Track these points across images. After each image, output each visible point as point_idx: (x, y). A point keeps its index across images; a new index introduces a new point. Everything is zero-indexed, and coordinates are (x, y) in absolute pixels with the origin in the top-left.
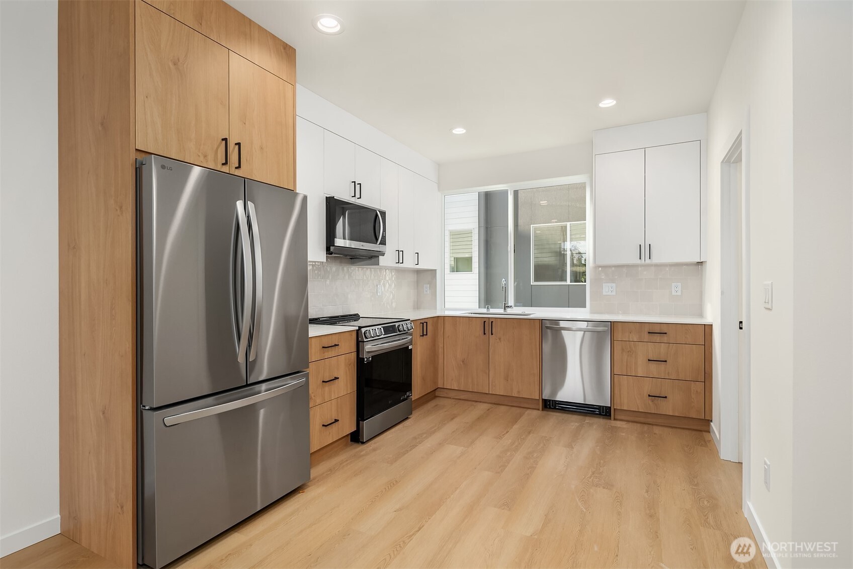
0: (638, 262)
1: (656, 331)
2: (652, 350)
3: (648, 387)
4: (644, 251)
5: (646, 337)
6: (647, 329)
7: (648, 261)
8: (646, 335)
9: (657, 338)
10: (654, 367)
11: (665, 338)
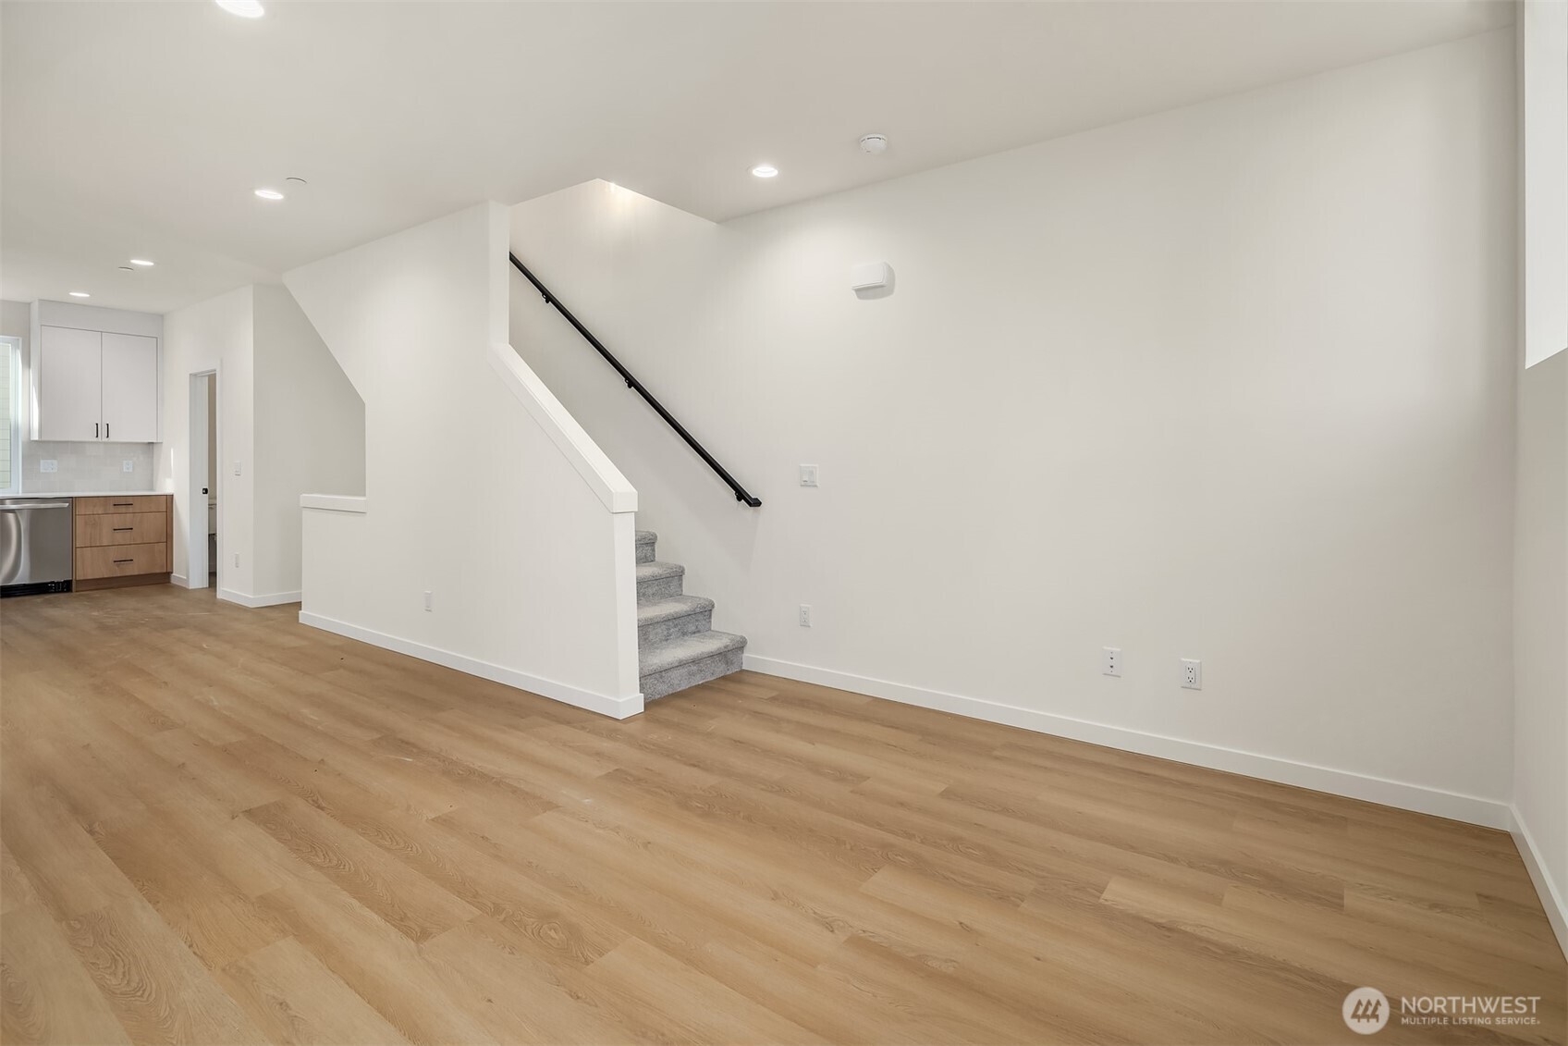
0: (96, 439)
1: (122, 503)
2: (118, 521)
3: (114, 554)
4: (102, 430)
5: (112, 509)
6: (112, 502)
7: (105, 440)
8: (112, 507)
9: (123, 509)
10: (119, 537)
11: (130, 509)
